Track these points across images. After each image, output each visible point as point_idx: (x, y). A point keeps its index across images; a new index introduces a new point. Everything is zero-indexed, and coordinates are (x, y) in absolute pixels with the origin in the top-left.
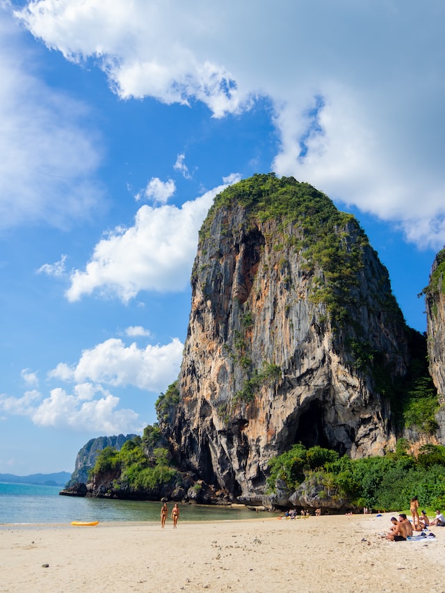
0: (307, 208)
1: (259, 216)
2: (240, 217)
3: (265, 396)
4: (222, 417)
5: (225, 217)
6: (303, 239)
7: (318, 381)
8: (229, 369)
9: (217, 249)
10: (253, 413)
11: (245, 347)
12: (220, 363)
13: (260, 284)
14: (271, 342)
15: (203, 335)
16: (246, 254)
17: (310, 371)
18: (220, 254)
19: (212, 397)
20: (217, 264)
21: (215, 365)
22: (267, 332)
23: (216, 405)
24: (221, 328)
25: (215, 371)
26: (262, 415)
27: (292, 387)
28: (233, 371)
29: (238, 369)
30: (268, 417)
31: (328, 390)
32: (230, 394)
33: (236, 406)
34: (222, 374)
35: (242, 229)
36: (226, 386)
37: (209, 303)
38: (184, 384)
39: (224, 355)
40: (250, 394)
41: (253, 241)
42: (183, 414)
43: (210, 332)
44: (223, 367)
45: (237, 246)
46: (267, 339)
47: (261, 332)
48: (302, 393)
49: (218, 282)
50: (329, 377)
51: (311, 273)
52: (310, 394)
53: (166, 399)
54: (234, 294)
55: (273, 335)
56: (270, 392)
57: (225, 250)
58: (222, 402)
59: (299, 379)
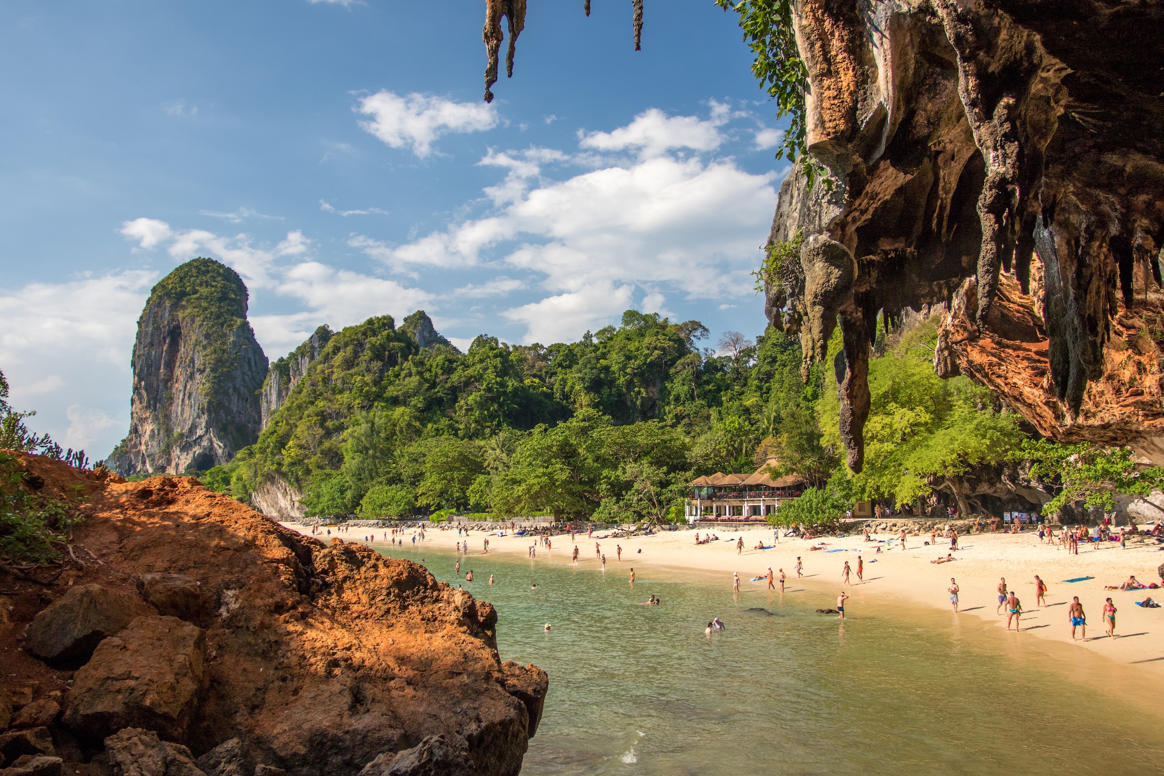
0: (211, 313)
1: (180, 314)
2: (167, 314)
3: (176, 451)
4: (152, 465)
5: (157, 312)
6: (205, 342)
7: (205, 443)
8: (156, 432)
9: (149, 340)
10: (169, 462)
11: (167, 417)
12: (151, 427)
13: (178, 372)
14: (182, 415)
15: (140, 406)
16: (170, 346)
17: (201, 437)
18: (152, 344)
19: (146, 450)
20: (149, 354)
21: (148, 428)
22: (180, 408)
23: (148, 456)
24: (152, 402)
25: (148, 433)
26: (173, 464)
27: (191, 446)
28: (159, 434)
29: (162, 432)
30: (177, 465)
31: (211, 448)
32: (157, 450)
33: (160, 457)
34: (152, 436)
35: (168, 324)
36: (155, 443)
37: (143, 383)
38: (131, 440)
39: (153, 422)
40: (167, 451)
41: (175, 334)
42: (131, 461)
43: (145, 404)
44: (153, 431)
45: (164, 338)
46: (179, 413)
47: (176, 408)
48: (197, 450)
49: (149, 367)
50: (211, 442)
51: (204, 371)
52: (201, 451)
53: (119, 451)
54: (162, 376)
55: (183, 410)
56: (178, 449)
57: (156, 341)
58: (151, 455)
59: (195, 441)
